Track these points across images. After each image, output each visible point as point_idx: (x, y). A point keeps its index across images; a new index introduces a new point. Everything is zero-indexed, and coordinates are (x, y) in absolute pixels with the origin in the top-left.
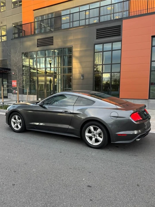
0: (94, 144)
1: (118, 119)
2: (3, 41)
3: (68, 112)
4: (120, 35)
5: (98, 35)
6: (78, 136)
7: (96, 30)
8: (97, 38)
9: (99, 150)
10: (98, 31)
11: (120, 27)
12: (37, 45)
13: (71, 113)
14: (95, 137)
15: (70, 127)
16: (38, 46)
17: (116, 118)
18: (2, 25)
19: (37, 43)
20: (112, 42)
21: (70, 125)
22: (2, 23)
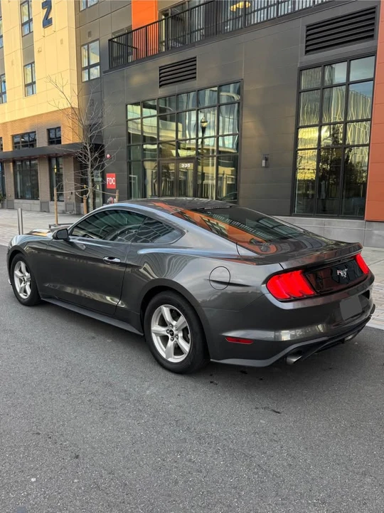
0: (170, 360)
1: (230, 289)
2: (92, 78)
3: (114, 261)
4: (372, 36)
5: (309, 43)
6: (139, 330)
7: (305, 29)
8: (307, 52)
10: (309, 32)
11: (374, 12)
12: (160, 82)
13: (122, 264)
14: (175, 339)
15: (120, 303)
16: (160, 86)
17: (224, 286)
18: (90, 39)
19: (160, 78)
20: (348, 60)
21: (121, 298)
22: (90, 34)
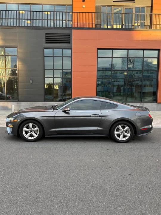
0: (122, 140)
1: (141, 117)
3: (97, 115)
4: (70, 43)
5: (47, 39)
6: (105, 135)
7: (45, 34)
8: (46, 42)
9: (127, 143)
10: (47, 36)
11: (70, 35)
13: (100, 116)
14: (123, 134)
15: (99, 128)
17: (139, 117)
20: (62, 49)
21: (98, 126)
